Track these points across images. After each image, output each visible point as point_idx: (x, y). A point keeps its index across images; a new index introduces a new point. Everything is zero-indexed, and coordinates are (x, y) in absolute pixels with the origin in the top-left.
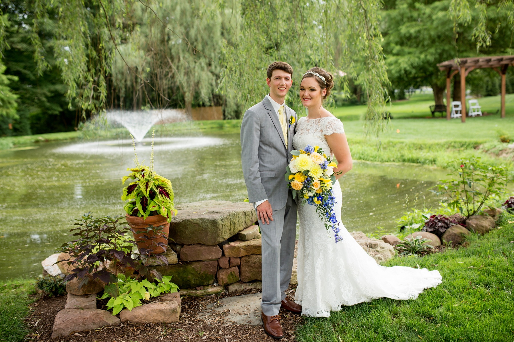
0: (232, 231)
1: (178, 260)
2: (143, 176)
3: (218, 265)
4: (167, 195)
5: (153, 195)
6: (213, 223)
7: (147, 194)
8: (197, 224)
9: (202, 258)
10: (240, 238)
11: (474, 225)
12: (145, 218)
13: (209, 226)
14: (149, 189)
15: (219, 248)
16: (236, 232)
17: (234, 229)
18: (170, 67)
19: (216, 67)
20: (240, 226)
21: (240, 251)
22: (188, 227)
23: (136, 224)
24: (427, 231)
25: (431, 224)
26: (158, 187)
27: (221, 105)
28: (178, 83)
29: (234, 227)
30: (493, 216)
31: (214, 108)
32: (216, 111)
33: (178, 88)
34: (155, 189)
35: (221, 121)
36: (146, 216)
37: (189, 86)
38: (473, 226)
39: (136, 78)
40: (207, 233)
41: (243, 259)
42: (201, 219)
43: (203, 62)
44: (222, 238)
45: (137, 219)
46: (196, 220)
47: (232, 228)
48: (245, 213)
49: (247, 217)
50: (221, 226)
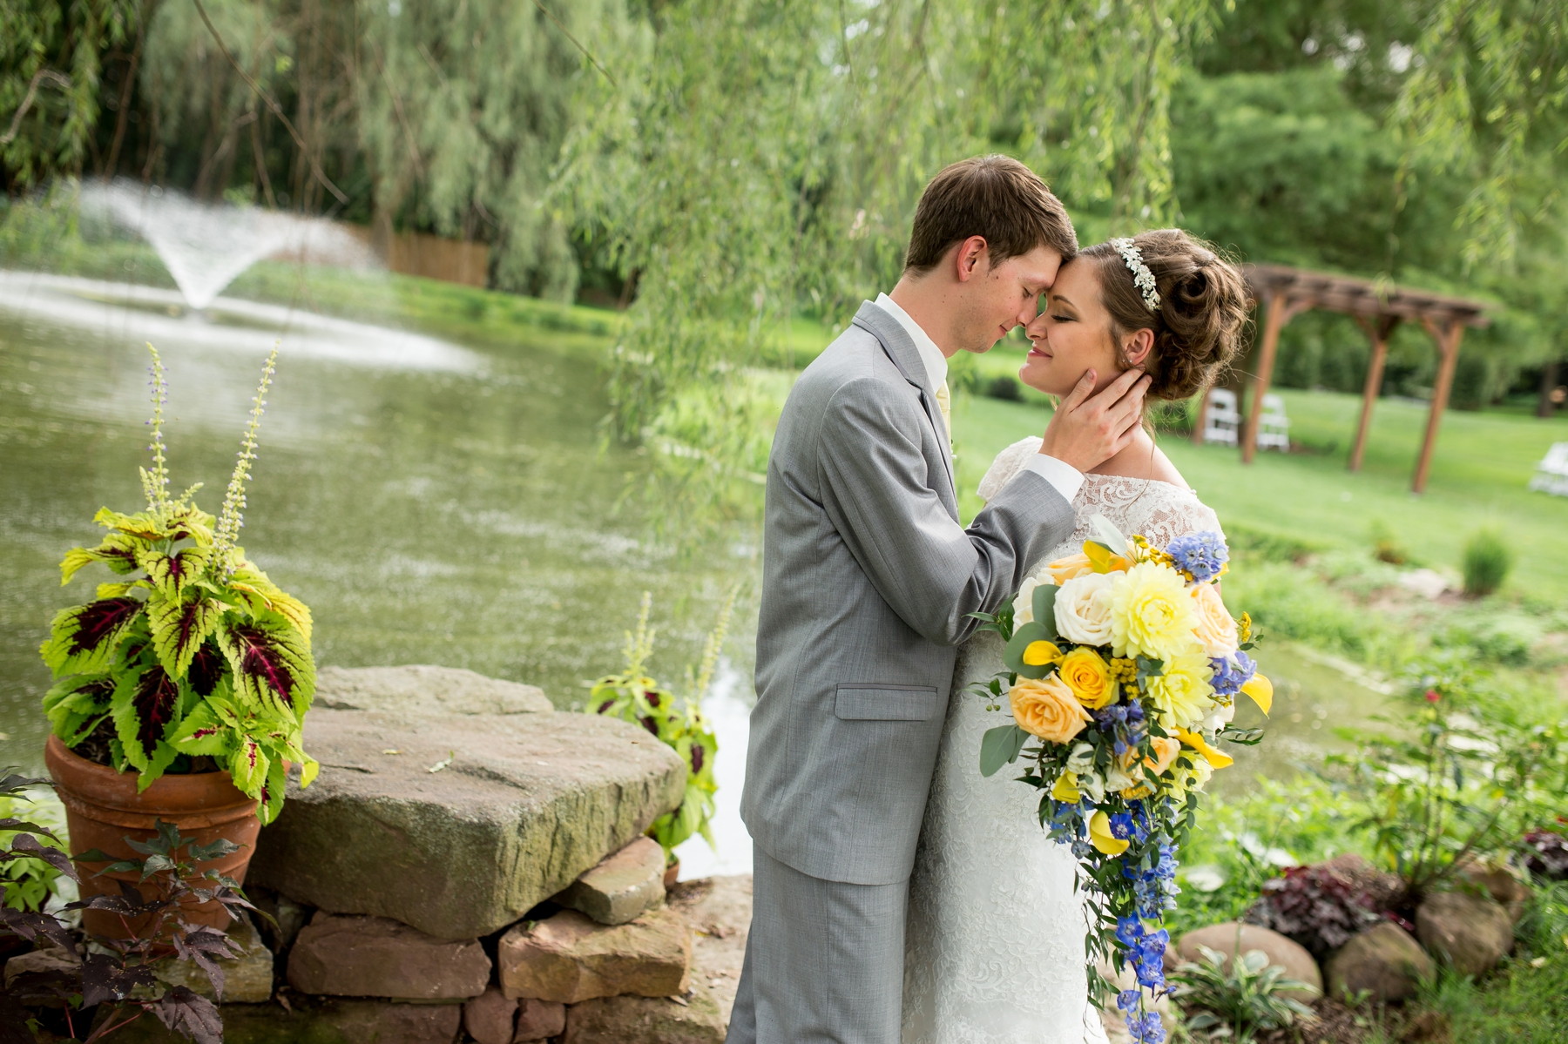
0: (554, 875)
1: (276, 986)
2: (176, 567)
3: (463, 1026)
4: (283, 682)
5: (207, 671)
6: (475, 840)
7: (178, 669)
8: (401, 830)
9: (395, 988)
10: (578, 905)
11: (1451, 938)
12: (144, 781)
13: (457, 852)
14: (194, 645)
15: (482, 954)
16: (570, 877)
17: (564, 866)
18: (348, 84)
19: (497, 119)
20: (589, 850)
21: (575, 978)
22: (355, 835)
23: (92, 801)
24: (1273, 926)
25: (1290, 901)
26: (242, 630)
27: (488, 242)
28: (363, 142)
29: (566, 855)
30: (1503, 899)
31: (467, 249)
32: (470, 256)
33: (360, 158)
34: (223, 643)
35: (478, 294)
36: (149, 773)
37: (397, 155)
38: (1445, 941)
39: (226, 92)
40: (443, 881)
41: (578, 1010)
42: (424, 809)
43: (460, 91)
44: (507, 909)
45: (102, 780)
46: (399, 808)
47: (556, 863)
48: (619, 792)
49: (626, 807)
50: (511, 853)
